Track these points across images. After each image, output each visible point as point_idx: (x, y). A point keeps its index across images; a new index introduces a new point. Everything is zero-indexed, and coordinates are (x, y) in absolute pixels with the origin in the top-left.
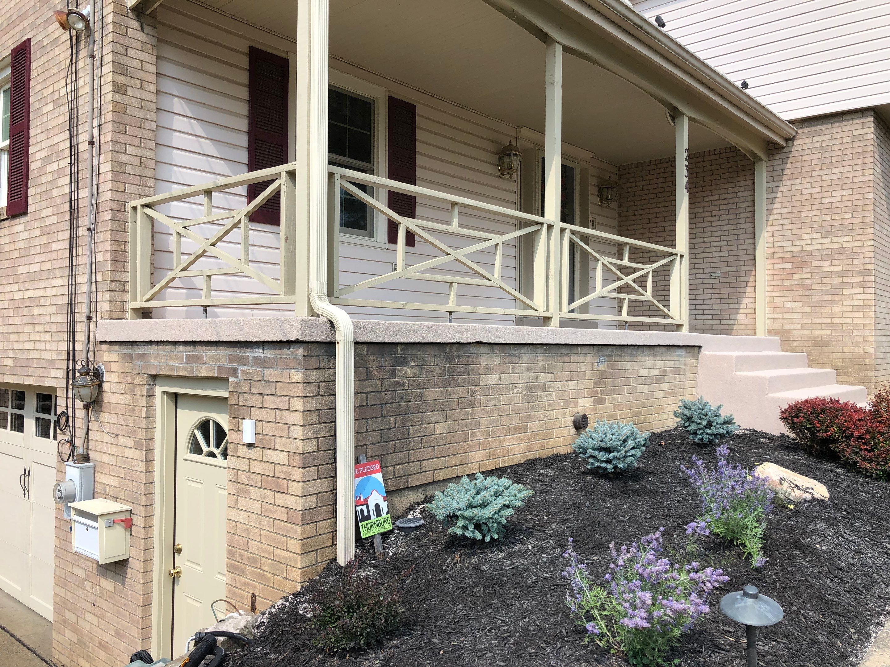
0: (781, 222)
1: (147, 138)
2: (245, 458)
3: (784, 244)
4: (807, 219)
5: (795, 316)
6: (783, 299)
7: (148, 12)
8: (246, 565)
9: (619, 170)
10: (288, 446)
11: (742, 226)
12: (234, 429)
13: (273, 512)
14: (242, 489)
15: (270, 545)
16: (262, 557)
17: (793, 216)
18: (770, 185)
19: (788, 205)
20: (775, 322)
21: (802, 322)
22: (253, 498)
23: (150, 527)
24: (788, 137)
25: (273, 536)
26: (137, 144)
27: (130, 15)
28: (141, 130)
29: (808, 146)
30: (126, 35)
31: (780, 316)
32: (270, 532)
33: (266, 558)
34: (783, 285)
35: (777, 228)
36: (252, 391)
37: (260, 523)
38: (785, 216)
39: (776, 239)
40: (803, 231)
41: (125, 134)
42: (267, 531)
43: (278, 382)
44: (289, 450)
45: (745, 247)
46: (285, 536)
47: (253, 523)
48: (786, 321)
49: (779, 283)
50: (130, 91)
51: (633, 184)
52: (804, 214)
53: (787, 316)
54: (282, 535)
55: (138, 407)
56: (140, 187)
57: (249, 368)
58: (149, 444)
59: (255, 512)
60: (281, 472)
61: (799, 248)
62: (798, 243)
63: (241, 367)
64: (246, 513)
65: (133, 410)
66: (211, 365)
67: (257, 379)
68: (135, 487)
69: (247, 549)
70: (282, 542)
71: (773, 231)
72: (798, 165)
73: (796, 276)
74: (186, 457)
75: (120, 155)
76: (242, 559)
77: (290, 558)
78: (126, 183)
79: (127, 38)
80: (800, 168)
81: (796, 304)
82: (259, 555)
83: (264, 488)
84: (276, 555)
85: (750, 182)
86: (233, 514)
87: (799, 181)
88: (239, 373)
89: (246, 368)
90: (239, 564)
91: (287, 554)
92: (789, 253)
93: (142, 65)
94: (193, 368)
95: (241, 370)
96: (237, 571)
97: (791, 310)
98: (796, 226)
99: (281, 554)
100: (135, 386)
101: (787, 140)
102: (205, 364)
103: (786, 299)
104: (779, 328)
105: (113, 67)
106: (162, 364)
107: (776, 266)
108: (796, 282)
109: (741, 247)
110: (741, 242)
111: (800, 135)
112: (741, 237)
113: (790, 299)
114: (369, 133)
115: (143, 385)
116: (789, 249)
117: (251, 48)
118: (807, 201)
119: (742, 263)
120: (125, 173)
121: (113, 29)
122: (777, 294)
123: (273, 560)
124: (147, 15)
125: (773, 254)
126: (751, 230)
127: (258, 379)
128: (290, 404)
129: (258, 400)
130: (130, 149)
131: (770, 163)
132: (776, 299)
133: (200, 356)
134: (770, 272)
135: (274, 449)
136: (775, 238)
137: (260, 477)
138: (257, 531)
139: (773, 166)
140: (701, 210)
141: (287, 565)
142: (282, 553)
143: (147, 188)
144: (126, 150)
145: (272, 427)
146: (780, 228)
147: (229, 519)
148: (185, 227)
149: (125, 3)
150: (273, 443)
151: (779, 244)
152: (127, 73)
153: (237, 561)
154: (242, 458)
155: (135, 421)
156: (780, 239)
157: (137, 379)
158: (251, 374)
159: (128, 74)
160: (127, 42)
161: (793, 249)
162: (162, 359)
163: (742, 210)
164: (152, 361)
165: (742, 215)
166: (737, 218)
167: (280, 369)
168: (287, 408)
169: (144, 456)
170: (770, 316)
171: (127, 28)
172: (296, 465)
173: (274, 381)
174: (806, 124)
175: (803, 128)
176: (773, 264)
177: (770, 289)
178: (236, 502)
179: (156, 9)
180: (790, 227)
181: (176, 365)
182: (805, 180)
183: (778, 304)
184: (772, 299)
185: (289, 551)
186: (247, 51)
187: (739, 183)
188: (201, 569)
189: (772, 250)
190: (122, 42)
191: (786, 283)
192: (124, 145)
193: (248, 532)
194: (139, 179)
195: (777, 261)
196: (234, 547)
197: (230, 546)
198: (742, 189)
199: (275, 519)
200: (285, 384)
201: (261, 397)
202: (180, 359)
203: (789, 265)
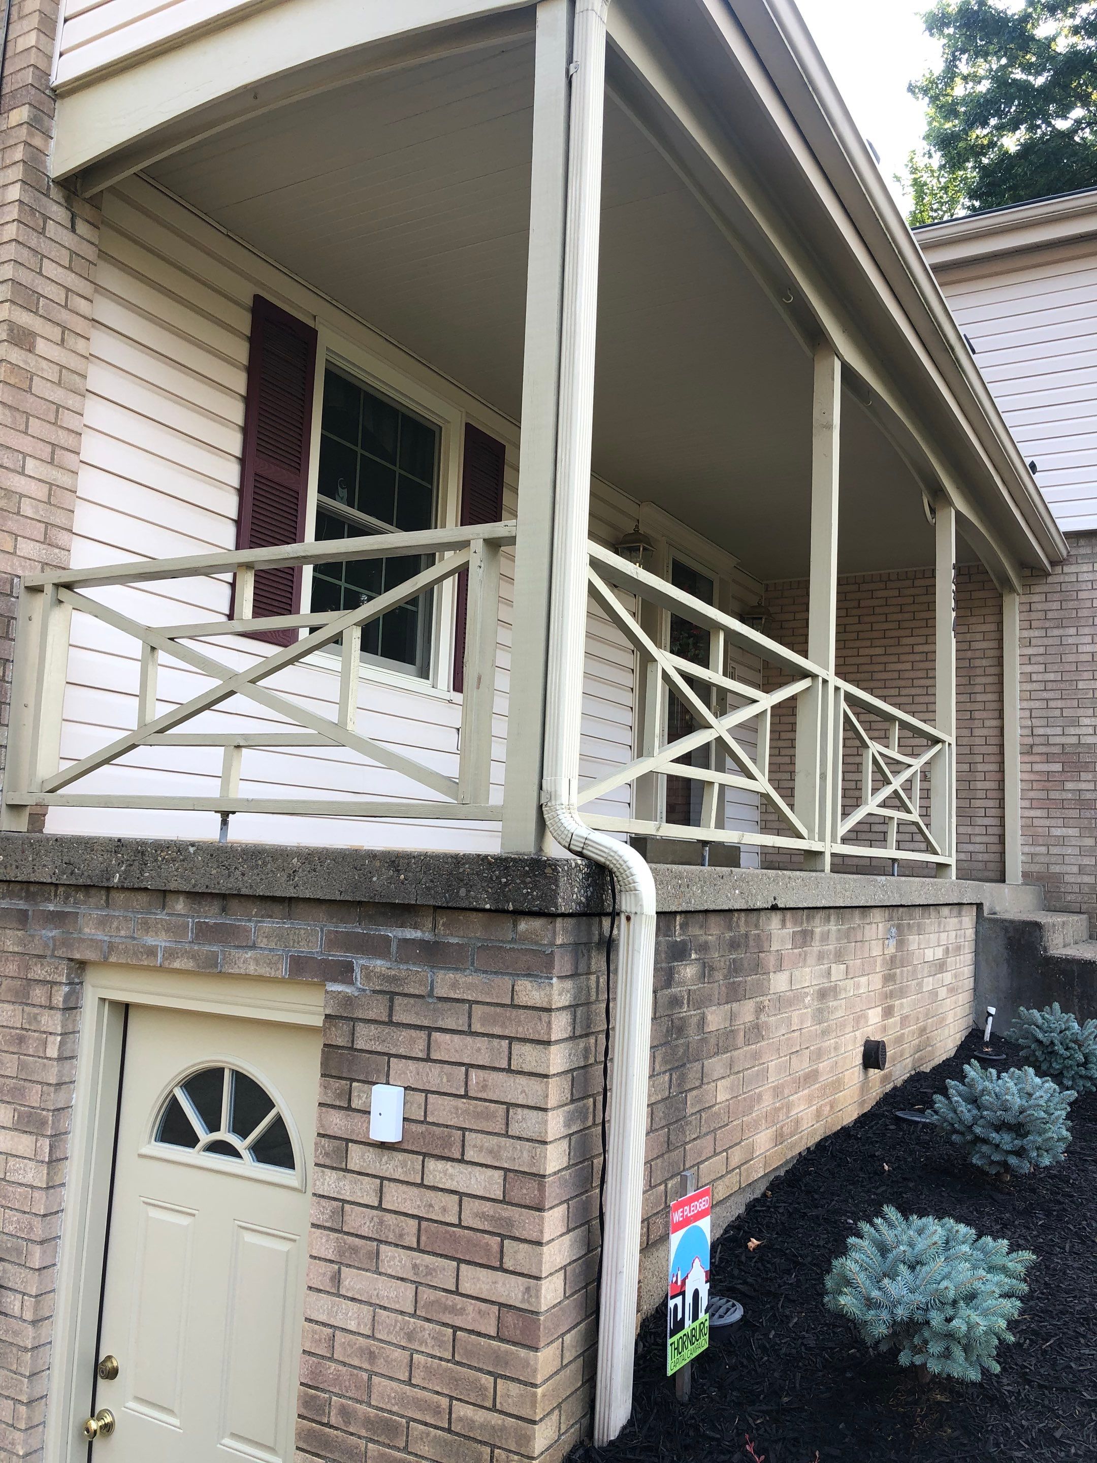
0: (1045, 695)
1: (66, 445)
2: (367, 1175)
3: (1049, 731)
4: (1086, 694)
5: (1069, 852)
6: (1047, 822)
7: (88, 195)
8: (360, 1437)
9: (767, 590)
10: (505, 1154)
11: (979, 698)
12: (338, 1103)
13: (453, 1310)
14: (354, 1250)
15: (437, 1393)
16: (415, 1420)
17: (1063, 686)
18: (1026, 634)
19: (1056, 668)
20: (1035, 861)
21: (1080, 862)
22: (389, 1271)
23: (46, 1319)
24: (1056, 559)
25: (452, 1371)
26: (46, 456)
27: (55, 192)
28: (54, 428)
29: (1086, 577)
30: (43, 233)
31: (1043, 850)
32: (441, 1359)
33: (426, 1424)
34: (1048, 799)
35: (1037, 704)
36: (394, 1019)
37: (410, 1336)
38: (1050, 686)
39: (1036, 722)
40: (1081, 712)
41: (26, 433)
42: (433, 1357)
43: (478, 1002)
44: (506, 1165)
45: (985, 732)
46: (490, 1373)
47: (389, 1333)
48: (1053, 859)
49: (1043, 795)
50: (41, 346)
51: (791, 616)
52: (1081, 685)
53: (1053, 850)
54: (480, 1370)
55: (36, 1034)
56: (44, 546)
57: (388, 964)
58: (59, 1121)
59: (397, 1307)
60: (483, 1216)
61: (1074, 740)
62: (1072, 731)
63: (361, 962)
64: (366, 1308)
65: (21, 1040)
66: (271, 950)
67: (412, 991)
68: (11, 1223)
69: (365, 1398)
70: (482, 1389)
71: (1031, 710)
72: (1071, 605)
73: (1069, 786)
74: (145, 1150)
75: (11, 475)
76: (347, 1423)
77: (503, 1428)
78: (17, 535)
79: (42, 239)
80: (1075, 612)
81: (1070, 832)
82: (402, 1416)
83: (423, 1252)
84: (460, 1419)
85: (993, 627)
86: (322, 1308)
87: (1072, 631)
88: (358, 973)
89: (379, 965)
90: (338, 1433)
91: (495, 1419)
92: (1058, 747)
93: (67, 298)
94: (215, 955)
95: (366, 968)
96: (331, 1452)
97: (1062, 841)
98: (1068, 703)
99: (476, 1418)
100: (29, 985)
101: (1053, 564)
102: (253, 947)
103: (1052, 822)
104: (1042, 870)
105: (12, 293)
106: (117, 940)
107: (1037, 767)
108: (1070, 796)
109: (977, 732)
110: (978, 723)
111: (1074, 558)
112: (977, 715)
113: (1060, 822)
114: (430, 487)
115: (53, 983)
116: (1058, 740)
117: (257, 298)
118: (1085, 664)
119: (979, 758)
120: (18, 513)
121: (19, 215)
122: (1038, 813)
123: (449, 1430)
124: (84, 199)
125: (1032, 746)
126: (995, 706)
127: (417, 992)
128: (514, 1057)
129: (413, 1041)
130: (31, 466)
131: (1025, 599)
132: (1036, 822)
133: (238, 927)
134: (1026, 776)
135: (461, 1161)
136: (1033, 720)
137: (414, 1223)
138: (398, 1353)
139: (1030, 603)
140: (908, 666)
141: (493, 1447)
142: (480, 1416)
143: (57, 551)
144: (23, 467)
145: (457, 1109)
146: (1043, 704)
147: (309, 1320)
148: (172, 639)
149: (46, 167)
150: (459, 1144)
151: (1041, 731)
152: (37, 309)
153: (331, 1427)
154: (360, 1173)
155: (22, 1066)
156: (1043, 722)
157: (38, 969)
158: (394, 979)
159: (41, 312)
160: (44, 247)
161: (1063, 740)
162: (118, 929)
163: (979, 671)
164: (87, 930)
165: (979, 680)
166: (970, 684)
167: (485, 972)
168: (504, 1065)
169: (47, 1150)
170: (1027, 849)
171: (46, 218)
172: (528, 1202)
173: (463, 1001)
174: (1082, 542)
175: (1078, 546)
176: (1032, 763)
177: (1027, 804)
178: (337, 1279)
179: (102, 191)
180: (1059, 704)
181: (163, 944)
182: (1083, 631)
183: (1040, 829)
184: (1029, 822)
185: (501, 1412)
186: (250, 303)
187: (973, 626)
188: (176, 1422)
189: (1029, 740)
190: (33, 244)
191: (1053, 795)
192: (21, 456)
193: (372, 1356)
194: (43, 530)
195: (1037, 758)
196: (323, 1390)
197: (310, 1387)
198: (979, 637)
199: (456, 1329)
200: (498, 1010)
201: (423, 1034)
202: (176, 930)
203: (1058, 767)
